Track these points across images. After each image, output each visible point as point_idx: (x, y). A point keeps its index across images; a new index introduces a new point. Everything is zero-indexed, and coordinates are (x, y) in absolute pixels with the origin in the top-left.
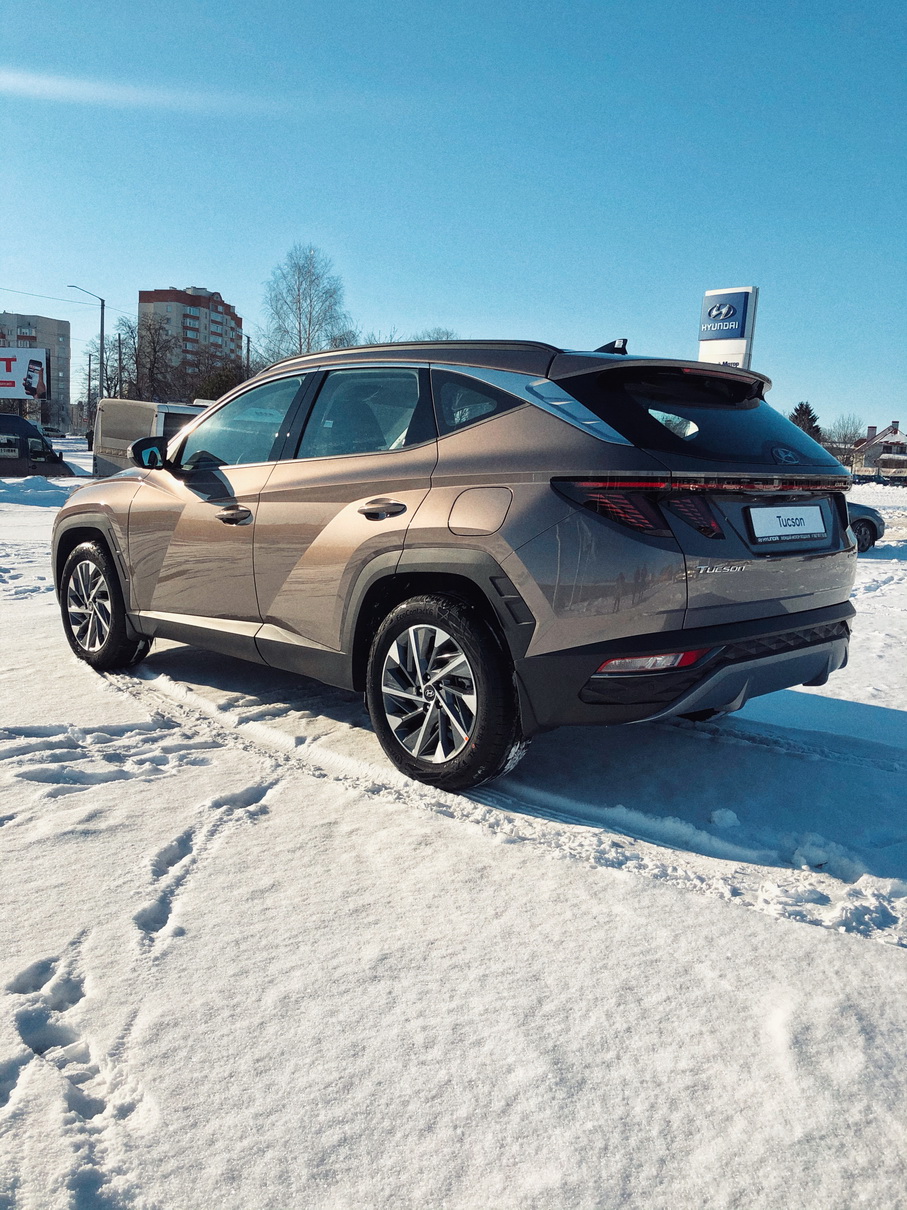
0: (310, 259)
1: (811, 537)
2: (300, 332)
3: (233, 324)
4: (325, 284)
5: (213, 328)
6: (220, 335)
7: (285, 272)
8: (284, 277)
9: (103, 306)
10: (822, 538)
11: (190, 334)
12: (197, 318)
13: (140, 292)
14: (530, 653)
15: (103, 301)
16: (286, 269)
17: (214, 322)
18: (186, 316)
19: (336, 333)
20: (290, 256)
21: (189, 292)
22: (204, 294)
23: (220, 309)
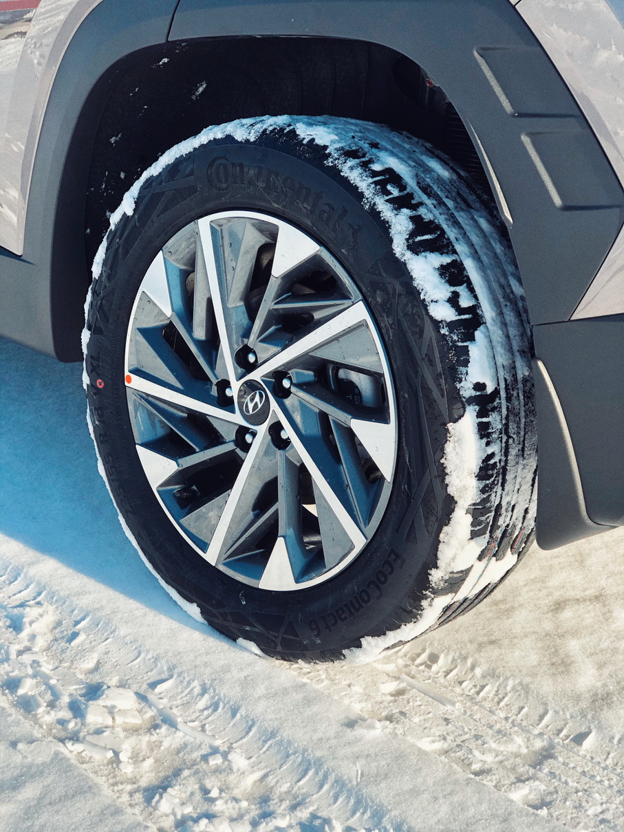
14: (585, 310)
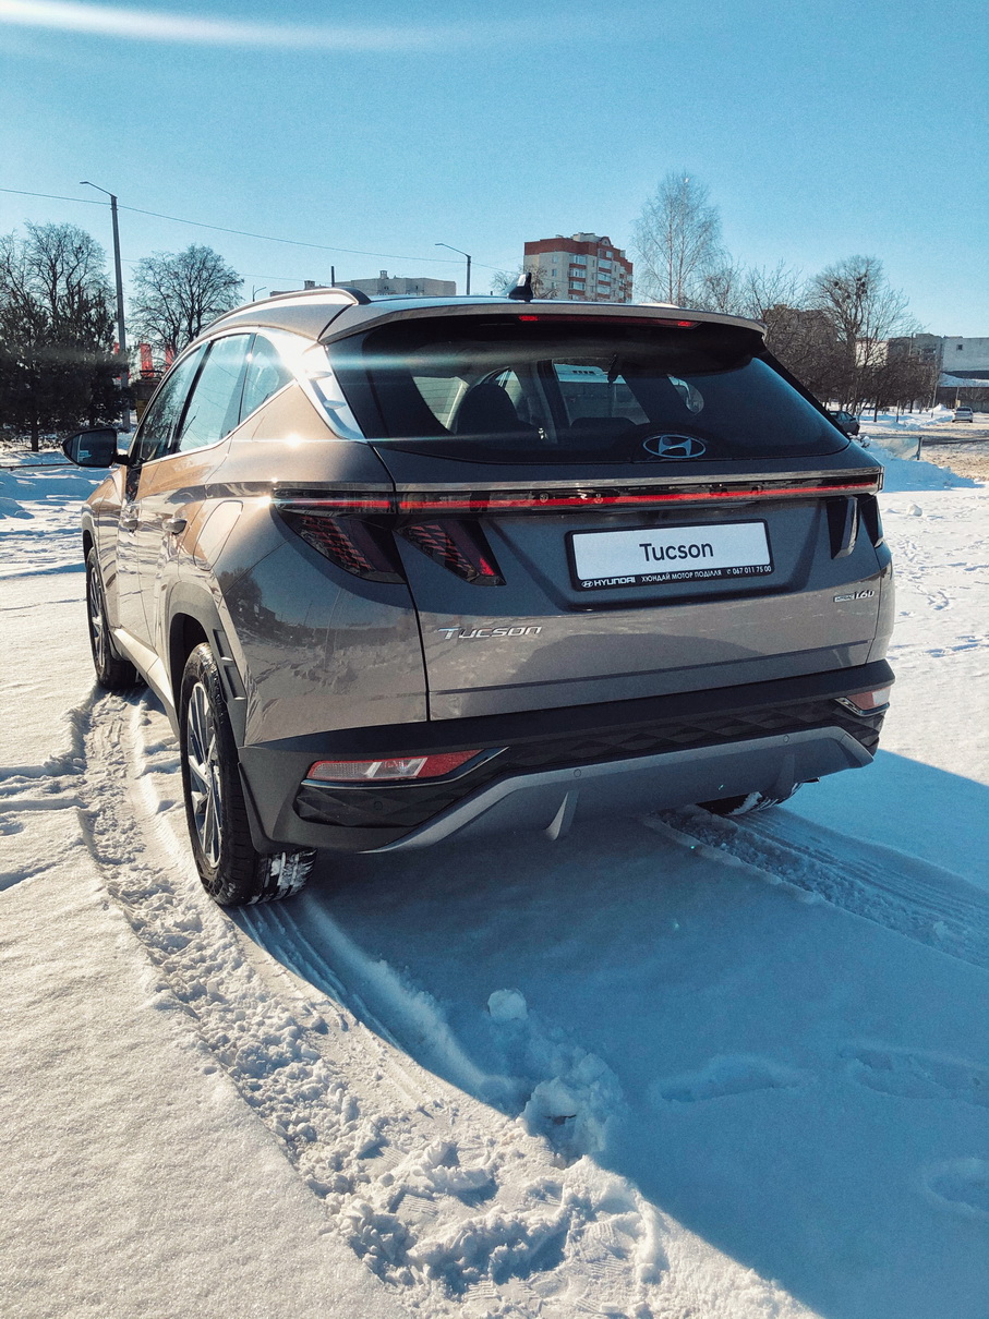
0: (684, 189)
1: (755, 572)
2: (670, 274)
3: (622, 270)
4: (701, 216)
5: (601, 277)
6: (608, 284)
7: (655, 207)
8: (654, 212)
9: (469, 262)
10: (765, 573)
11: (577, 286)
12: (584, 267)
13: (526, 244)
15: (469, 257)
16: (656, 204)
17: (602, 270)
18: (572, 266)
19: (712, 272)
20: (662, 188)
21: (576, 239)
22: (590, 240)
23: (609, 254)
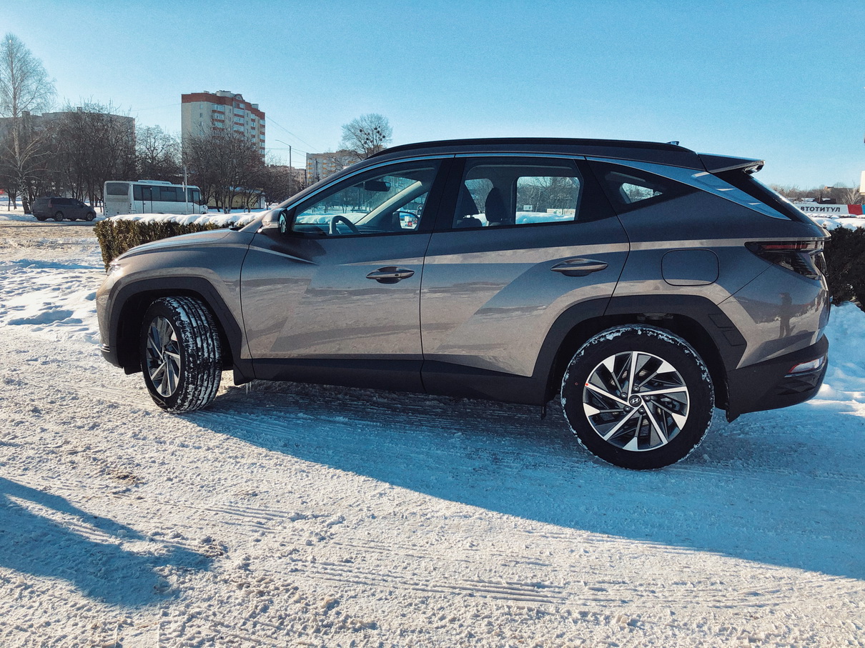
3: (255, 117)
5: (236, 119)
11: (218, 125)
13: (182, 95)
14: (741, 365)
17: (237, 115)
18: (214, 111)
21: (218, 95)
22: (227, 96)
23: (242, 106)
